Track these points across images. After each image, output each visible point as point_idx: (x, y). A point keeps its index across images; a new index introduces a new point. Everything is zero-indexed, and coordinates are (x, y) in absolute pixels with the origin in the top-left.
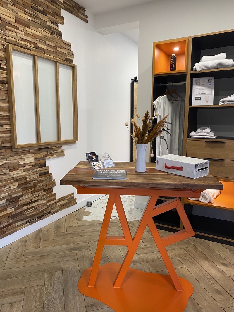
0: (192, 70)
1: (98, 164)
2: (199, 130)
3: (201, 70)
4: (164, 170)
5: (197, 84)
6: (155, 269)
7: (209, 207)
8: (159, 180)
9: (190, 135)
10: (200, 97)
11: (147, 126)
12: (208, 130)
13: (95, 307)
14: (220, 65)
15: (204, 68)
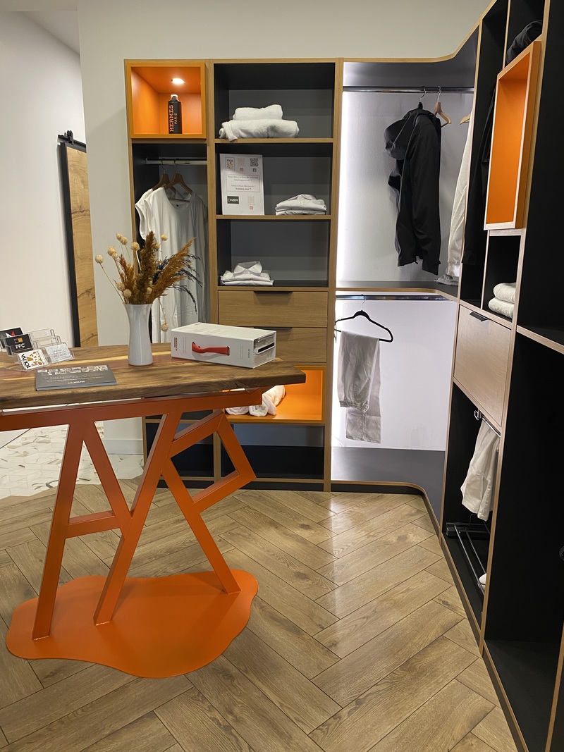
0: (217, 136)
1: (35, 355)
2: (239, 268)
3: (236, 138)
4: (191, 355)
5: (230, 167)
6: (178, 567)
7: (268, 423)
8: (189, 378)
9: (223, 278)
10: (237, 198)
11: (151, 266)
12: (257, 268)
13: (62, 675)
14: (273, 129)
15: (243, 134)
